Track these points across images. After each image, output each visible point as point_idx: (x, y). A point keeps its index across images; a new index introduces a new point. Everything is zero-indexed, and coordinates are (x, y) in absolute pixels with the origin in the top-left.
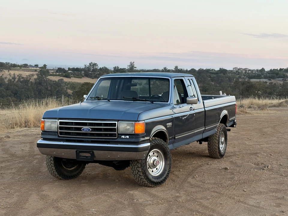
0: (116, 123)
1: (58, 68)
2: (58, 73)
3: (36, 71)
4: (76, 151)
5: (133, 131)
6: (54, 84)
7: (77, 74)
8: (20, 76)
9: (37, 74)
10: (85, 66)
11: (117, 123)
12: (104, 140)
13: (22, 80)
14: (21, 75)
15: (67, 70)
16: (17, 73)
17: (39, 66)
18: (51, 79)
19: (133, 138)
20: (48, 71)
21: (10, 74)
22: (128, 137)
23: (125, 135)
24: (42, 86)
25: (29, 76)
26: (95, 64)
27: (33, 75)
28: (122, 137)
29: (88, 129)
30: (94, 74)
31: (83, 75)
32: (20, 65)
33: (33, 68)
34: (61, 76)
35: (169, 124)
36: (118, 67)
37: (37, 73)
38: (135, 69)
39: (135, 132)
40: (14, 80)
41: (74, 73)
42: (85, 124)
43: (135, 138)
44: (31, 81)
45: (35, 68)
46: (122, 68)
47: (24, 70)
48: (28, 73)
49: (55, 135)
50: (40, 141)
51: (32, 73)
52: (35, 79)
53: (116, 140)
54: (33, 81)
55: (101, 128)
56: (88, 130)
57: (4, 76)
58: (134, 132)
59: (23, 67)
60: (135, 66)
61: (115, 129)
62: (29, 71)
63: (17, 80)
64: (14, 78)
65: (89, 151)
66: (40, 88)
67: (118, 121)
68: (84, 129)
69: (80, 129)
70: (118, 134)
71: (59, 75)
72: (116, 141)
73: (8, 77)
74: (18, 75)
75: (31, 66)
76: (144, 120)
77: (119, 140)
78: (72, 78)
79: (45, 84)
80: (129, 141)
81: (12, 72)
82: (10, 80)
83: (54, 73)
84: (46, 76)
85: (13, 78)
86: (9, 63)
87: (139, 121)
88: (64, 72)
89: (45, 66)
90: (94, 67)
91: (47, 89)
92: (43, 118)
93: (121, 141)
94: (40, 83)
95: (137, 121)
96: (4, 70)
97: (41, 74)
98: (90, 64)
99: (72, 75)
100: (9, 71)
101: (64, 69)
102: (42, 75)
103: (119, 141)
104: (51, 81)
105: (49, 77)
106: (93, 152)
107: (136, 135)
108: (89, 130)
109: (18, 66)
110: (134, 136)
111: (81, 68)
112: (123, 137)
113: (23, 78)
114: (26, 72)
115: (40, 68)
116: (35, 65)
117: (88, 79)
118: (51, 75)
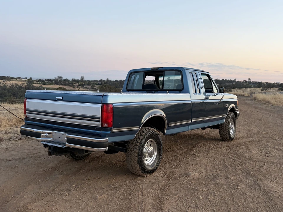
1: (39, 80)
2: (39, 82)
3: (26, 81)
6: (37, 88)
7: (50, 83)
8: (16, 84)
9: (27, 83)
13: (17, 86)
15: (44, 80)
16: (14, 82)
17: (27, 78)
18: (35, 86)
20: (33, 81)
21: (10, 83)
25: (22, 84)
26: (61, 77)
27: (24, 84)
30: (60, 83)
31: (54, 83)
32: (16, 77)
34: (41, 84)
36: (74, 79)
37: (26, 82)
38: (84, 80)
40: (13, 87)
44: (23, 87)
45: (25, 80)
46: (77, 79)
47: (18, 81)
48: (21, 83)
51: (23, 82)
52: (25, 86)
57: (7, 84)
59: (18, 79)
60: (84, 78)
63: (14, 86)
64: (13, 85)
71: (39, 84)
73: (9, 85)
74: (15, 84)
75: (23, 78)
81: (11, 82)
82: (10, 87)
83: (37, 82)
84: (32, 84)
85: (12, 85)
86: (9, 77)
88: (43, 82)
89: (31, 78)
90: (60, 79)
94: (28, 88)
96: (7, 81)
97: (29, 83)
98: (58, 77)
99: (47, 84)
100: (9, 81)
101: (42, 80)
104: (35, 87)
105: (34, 85)
109: (15, 78)
111: (53, 79)
113: (18, 85)
114: (20, 82)
115: (28, 79)
116: (25, 78)
117: (57, 85)
118: (35, 83)
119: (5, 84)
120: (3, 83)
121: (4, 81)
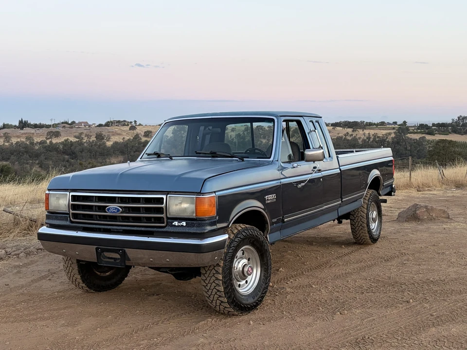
0: (163, 198)
1: (420, 125)
2: (419, 131)
3: (394, 128)
4: (96, 248)
5: (193, 213)
6: (414, 142)
7: (443, 130)
8: (375, 135)
9: (395, 133)
10: (453, 120)
11: (164, 197)
12: (143, 229)
13: (377, 139)
14: (377, 134)
15: (431, 125)
16: (372, 132)
17: (398, 123)
18: (411, 137)
19: (194, 226)
20: (407, 129)
21: (364, 134)
22: (184, 224)
23: (180, 219)
24: (400, 145)
25: (386, 135)
27: (390, 134)
28: (173, 224)
29: (116, 208)
30: (464, 129)
31: (450, 131)
32: (376, 123)
33: (390, 126)
34: (423, 134)
35: (271, 198)
37: (394, 131)
39: (196, 216)
40: (369, 140)
41: (439, 129)
42: (112, 200)
43: (197, 227)
44: (387, 140)
45: (393, 126)
47: (380, 129)
48: (384, 132)
50: (43, 229)
51: (389, 131)
52: (393, 138)
53: (164, 230)
54: (390, 140)
55: (139, 208)
56: (116, 211)
57: (358, 136)
58: (194, 215)
59: (380, 125)
61: (162, 208)
62: (385, 130)
63: (371, 139)
64: (369, 138)
65: (117, 249)
66: (398, 148)
67: (167, 193)
68: (109, 208)
69: (103, 209)
70: (168, 218)
71: (420, 133)
72: (163, 232)
73: (363, 137)
74: (373, 135)
75: (389, 124)
76: (214, 192)
78: (436, 135)
79: (404, 143)
80: (187, 231)
81: (367, 132)
82: (364, 141)
83: (415, 131)
84: (405, 134)
85: (367, 138)
86: (364, 122)
87: (204, 194)
88: (427, 129)
89: (405, 122)
90: (463, 121)
91: (406, 149)
92: (49, 190)
93: (172, 231)
94: (398, 143)
95: (200, 193)
96: (358, 130)
97: (399, 132)
98: (459, 118)
99: (437, 132)
100: (363, 130)
101: (426, 125)
102: (401, 134)
103: (169, 230)
104: (411, 139)
105: (409, 135)
106: (124, 251)
107: (199, 221)
108: (118, 210)
109: (375, 124)
110: (195, 222)
111: (448, 123)
112: (176, 223)
113: (378, 137)
114: (382, 131)
115: (399, 125)
116: (394, 123)
117: (456, 135)
118: (411, 133)
119: (355, 137)
120: (352, 135)
121: (353, 131)
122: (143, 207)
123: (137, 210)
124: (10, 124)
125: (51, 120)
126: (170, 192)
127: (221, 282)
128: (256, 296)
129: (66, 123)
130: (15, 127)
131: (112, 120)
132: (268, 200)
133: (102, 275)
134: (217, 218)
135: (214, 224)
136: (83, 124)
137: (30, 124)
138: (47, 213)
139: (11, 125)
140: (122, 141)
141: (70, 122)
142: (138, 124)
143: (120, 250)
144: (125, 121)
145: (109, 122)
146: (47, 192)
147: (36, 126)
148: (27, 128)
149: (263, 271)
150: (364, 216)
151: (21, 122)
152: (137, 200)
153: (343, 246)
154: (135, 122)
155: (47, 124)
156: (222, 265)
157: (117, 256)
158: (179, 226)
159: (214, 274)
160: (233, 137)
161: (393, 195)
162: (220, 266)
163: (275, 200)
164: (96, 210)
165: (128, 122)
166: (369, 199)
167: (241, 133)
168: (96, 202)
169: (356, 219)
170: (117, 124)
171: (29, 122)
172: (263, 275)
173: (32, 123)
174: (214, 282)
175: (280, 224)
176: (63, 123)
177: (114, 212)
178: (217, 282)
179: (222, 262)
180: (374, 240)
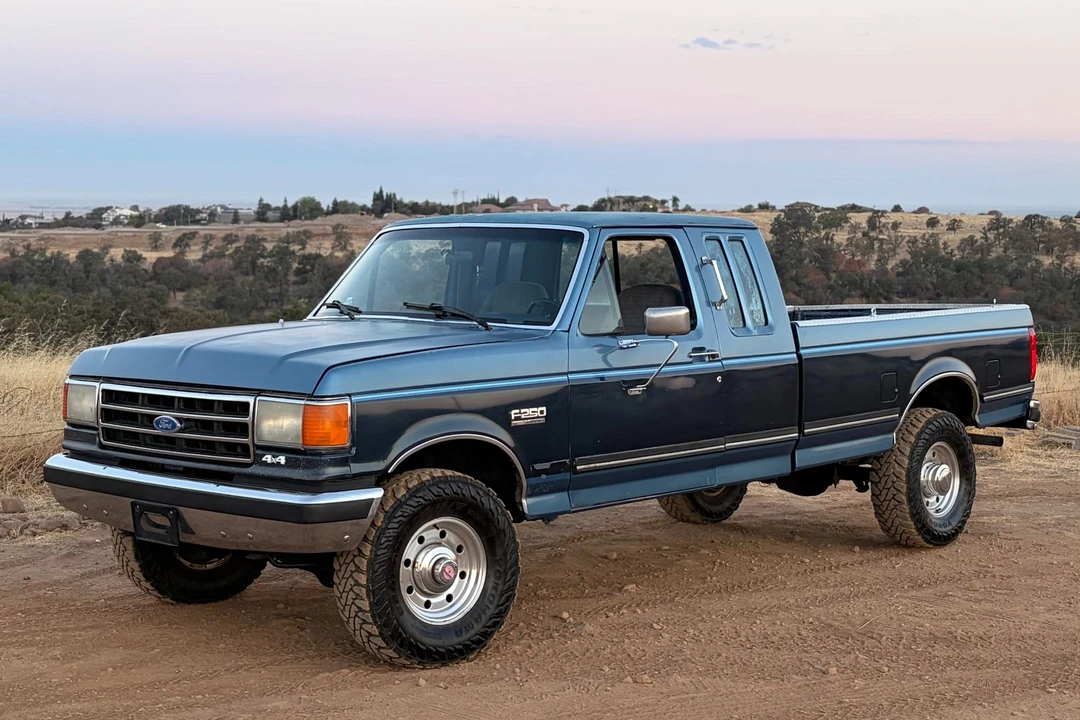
0: (247, 404)
4: (132, 503)
5: (298, 436)
11: (250, 400)
12: (214, 467)
19: (299, 466)
22: (282, 459)
23: (276, 450)
28: (264, 459)
29: (170, 421)
35: (527, 415)
39: (305, 444)
43: (305, 468)
49: (90, 439)
50: (59, 461)
53: (250, 471)
55: (211, 422)
56: (169, 426)
58: (300, 442)
61: (245, 425)
65: (165, 508)
67: (259, 392)
68: (160, 420)
69: (150, 421)
70: (256, 447)
72: (247, 476)
76: (349, 395)
77: (254, 470)
80: (286, 475)
87: (321, 398)
92: (72, 377)
93: (262, 473)
95: (313, 395)
103: (257, 472)
106: (178, 514)
107: (312, 455)
108: (174, 425)
110: (301, 458)
112: (268, 458)
122: (218, 422)
123: (207, 426)
124: (350, 201)
125: (455, 193)
126: (265, 391)
127: (364, 590)
128: (467, 631)
129: (494, 202)
130: (364, 208)
131: (612, 195)
132: (517, 419)
133: (196, 567)
134: (354, 451)
135: (344, 462)
136: (536, 206)
137: (401, 202)
138: (66, 426)
139: (353, 204)
140: (636, 253)
141: (502, 201)
142: (681, 206)
143: (169, 510)
144: (646, 198)
145: (603, 200)
146: (68, 381)
147: (415, 209)
148: (393, 214)
149: (492, 578)
150: (901, 473)
151: (378, 197)
152: (208, 406)
153: (857, 549)
154: (675, 200)
155: (445, 203)
156: (368, 553)
157: (164, 521)
158: (272, 465)
159: (352, 572)
160: (953, 246)
161: (1029, 426)
162: (364, 556)
163: (543, 420)
164: (142, 423)
165: (656, 201)
166: (919, 434)
167: (978, 236)
168: (143, 405)
169: (883, 481)
170: (626, 206)
171: (398, 198)
172: (491, 585)
173: (406, 201)
174: (351, 589)
175: (566, 476)
176: (484, 202)
177: (167, 429)
178: (355, 589)
179: (369, 547)
180: (937, 538)
